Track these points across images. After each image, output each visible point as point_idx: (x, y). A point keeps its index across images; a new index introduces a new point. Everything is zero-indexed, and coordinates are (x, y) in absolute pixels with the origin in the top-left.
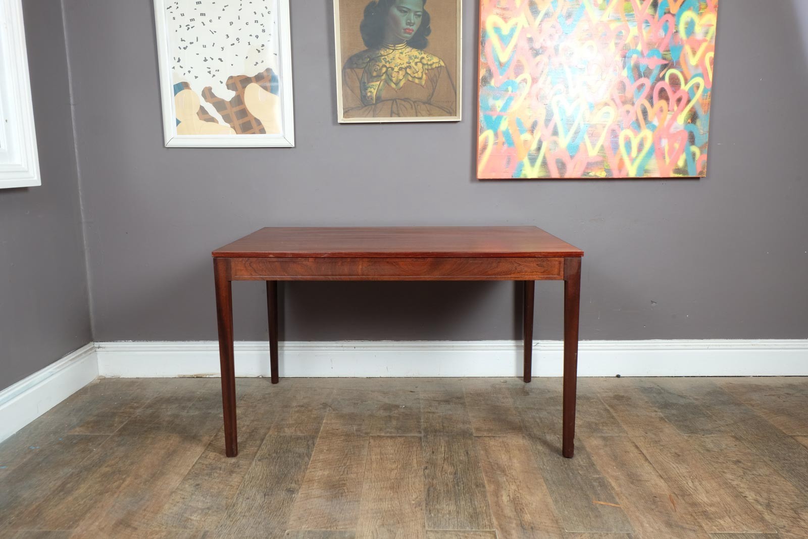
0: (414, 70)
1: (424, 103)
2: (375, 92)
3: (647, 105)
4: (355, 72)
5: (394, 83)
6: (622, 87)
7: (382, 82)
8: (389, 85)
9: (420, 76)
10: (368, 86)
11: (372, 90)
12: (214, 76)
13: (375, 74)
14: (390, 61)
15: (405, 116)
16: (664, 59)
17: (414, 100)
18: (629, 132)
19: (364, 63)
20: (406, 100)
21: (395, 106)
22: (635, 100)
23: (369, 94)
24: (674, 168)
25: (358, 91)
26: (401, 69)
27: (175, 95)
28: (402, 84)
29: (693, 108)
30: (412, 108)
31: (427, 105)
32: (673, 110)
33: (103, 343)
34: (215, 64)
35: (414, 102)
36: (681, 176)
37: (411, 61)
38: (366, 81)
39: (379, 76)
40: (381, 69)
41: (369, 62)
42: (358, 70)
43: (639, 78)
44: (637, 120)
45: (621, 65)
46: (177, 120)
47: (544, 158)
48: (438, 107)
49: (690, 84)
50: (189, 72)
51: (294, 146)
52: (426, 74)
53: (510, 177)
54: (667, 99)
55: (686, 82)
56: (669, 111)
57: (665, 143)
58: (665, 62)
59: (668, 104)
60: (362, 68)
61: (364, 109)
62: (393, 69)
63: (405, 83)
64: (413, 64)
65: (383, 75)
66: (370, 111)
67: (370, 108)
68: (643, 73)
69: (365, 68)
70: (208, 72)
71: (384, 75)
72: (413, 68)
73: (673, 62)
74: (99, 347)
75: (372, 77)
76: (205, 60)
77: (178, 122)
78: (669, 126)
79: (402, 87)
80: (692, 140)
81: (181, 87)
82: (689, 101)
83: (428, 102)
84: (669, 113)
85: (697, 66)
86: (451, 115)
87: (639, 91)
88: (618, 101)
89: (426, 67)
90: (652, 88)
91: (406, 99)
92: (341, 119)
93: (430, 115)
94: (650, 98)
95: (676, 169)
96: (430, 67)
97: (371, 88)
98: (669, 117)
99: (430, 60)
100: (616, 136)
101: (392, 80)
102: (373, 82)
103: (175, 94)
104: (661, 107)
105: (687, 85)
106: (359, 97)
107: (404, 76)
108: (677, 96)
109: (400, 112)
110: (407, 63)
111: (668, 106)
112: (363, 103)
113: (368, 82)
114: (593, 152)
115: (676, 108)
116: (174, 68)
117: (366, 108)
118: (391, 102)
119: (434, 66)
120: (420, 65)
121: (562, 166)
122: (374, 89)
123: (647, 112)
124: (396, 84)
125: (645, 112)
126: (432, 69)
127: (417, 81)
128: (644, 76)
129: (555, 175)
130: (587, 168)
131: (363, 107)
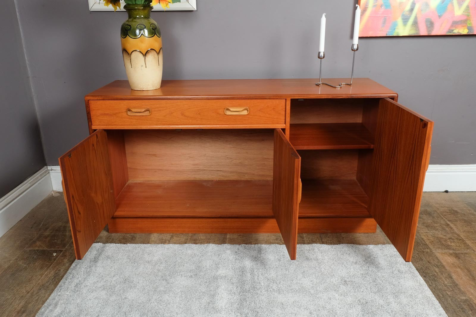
33: (55, 167)
47: (416, 18)
51: (196, 9)
53: (385, 35)
74: (52, 170)
114: (459, 12)
121: (431, 24)
129: (423, 32)
130: (452, 26)
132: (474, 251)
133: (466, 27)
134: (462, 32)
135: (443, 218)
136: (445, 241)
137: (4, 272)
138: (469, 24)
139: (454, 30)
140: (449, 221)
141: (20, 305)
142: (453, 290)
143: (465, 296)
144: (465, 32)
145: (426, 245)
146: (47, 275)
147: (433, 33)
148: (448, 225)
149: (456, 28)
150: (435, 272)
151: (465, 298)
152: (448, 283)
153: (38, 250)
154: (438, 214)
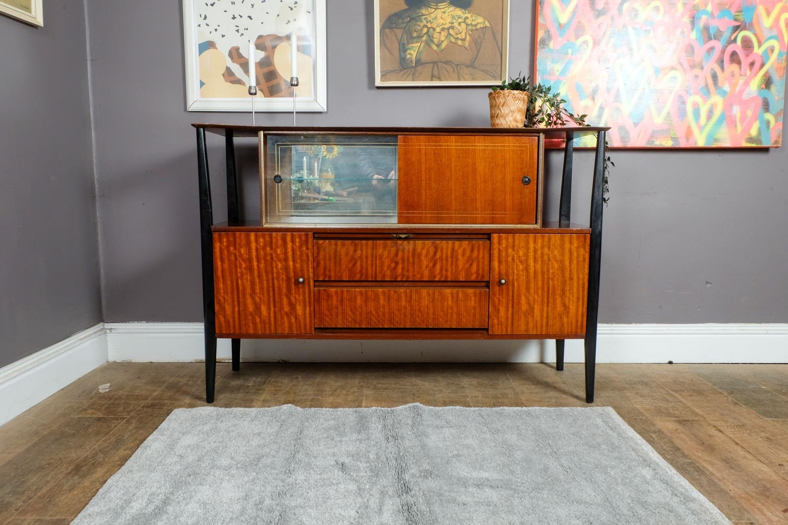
0: (457, 30)
1: (467, 66)
2: (414, 54)
3: (717, 69)
4: (394, 33)
5: (436, 45)
6: (690, 49)
7: (423, 44)
8: (429, 46)
9: (464, 37)
10: (407, 47)
11: (412, 52)
12: (242, 34)
13: (415, 35)
14: (432, 21)
15: (446, 80)
16: (736, 20)
17: (457, 63)
18: (698, 99)
19: (404, 23)
20: (446, 63)
21: (436, 69)
22: (704, 64)
23: (408, 56)
24: (747, 137)
25: (396, 53)
26: (443, 29)
27: (199, 55)
28: (443, 45)
29: (767, 73)
30: (454, 71)
31: (470, 68)
32: (746, 74)
33: (114, 325)
34: (244, 23)
35: (457, 65)
36: (754, 145)
37: (454, 21)
38: (405, 42)
39: (420, 37)
40: (421, 30)
41: (409, 21)
42: (397, 31)
43: (709, 41)
44: (707, 85)
45: (689, 26)
46: (201, 81)
48: (483, 71)
49: (765, 46)
50: (216, 30)
51: (326, 110)
52: (470, 35)
54: (739, 63)
55: (760, 44)
56: (741, 75)
57: (736, 110)
58: (738, 24)
59: (740, 68)
60: (402, 28)
61: (402, 73)
62: (434, 29)
63: (447, 45)
64: (456, 25)
65: (423, 36)
66: (408, 75)
67: (410, 71)
68: (714, 36)
69: (404, 28)
70: (236, 31)
71: (425, 36)
72: (455, 29)
73: (746, 24)
74: (109, 329)
75: (412, 38)
76: (234, 18)
77: (202, 84)
78: (741, 92)
79: (443, 50)
80: (766, 107)
81: (207, 46)
82: (763, 65)
83: (472, 65)
84: (741, 78)
85: (771, 28)
86: (496, 80)
87: (709, 55)
88: (686, 65)
89: (470, 27)
90: (723, 52)
91: (449, 61)
92: (378, 83)
93: (473, 79)
94: (721, 62)
95: (749, 138)
96: (474, 28)
97: (411, 50)
98: (741, 82)
99: (475, 20)
100: (684, 103)
101: (433, 42)
102: (412, 43)
103: (200, 53)
104: (733, 72)
105: (761, 48)
106: (398, 59)
107: (446, 37)
108: (750, 60)
109: (442, 76)
110: (449, 23)
111: (740, 71)
112: (402, 67)
113: (408, 44)
114: (658, 120)
115: (748, 73)
116: (199, 26)
117: (406, 71)
118: (432, 65)
119: (478, 27)
120: (463, 25)
121: (625, 133)
122: (413, 51)
123: (717, 77)
124: (438, 46)
125: (715, 77)
126: (477, 30)
127: (460, 42)
128: (715, 38)
129: (617, 144)
130: (652, 136)
131: (402, 71)
132: (705, 418)
133: (670, 138)
134: (666, 144)
135: (664, 388)
136: (666, 409)
137: (42, 438)
138: (673, 134)
139: (655, 142)
140: (672, 391)
141: (69, 468)
142: (674, 454)
143: (690, 459)
145: (641, 413)
146: (105, 441)
147: (630, 145)
148: (672, 394)
149: (657, 138)
150: (651, 437)
151: (689, 461)
152: (668, 447)
153: (90, 418)
154: (659, 384)
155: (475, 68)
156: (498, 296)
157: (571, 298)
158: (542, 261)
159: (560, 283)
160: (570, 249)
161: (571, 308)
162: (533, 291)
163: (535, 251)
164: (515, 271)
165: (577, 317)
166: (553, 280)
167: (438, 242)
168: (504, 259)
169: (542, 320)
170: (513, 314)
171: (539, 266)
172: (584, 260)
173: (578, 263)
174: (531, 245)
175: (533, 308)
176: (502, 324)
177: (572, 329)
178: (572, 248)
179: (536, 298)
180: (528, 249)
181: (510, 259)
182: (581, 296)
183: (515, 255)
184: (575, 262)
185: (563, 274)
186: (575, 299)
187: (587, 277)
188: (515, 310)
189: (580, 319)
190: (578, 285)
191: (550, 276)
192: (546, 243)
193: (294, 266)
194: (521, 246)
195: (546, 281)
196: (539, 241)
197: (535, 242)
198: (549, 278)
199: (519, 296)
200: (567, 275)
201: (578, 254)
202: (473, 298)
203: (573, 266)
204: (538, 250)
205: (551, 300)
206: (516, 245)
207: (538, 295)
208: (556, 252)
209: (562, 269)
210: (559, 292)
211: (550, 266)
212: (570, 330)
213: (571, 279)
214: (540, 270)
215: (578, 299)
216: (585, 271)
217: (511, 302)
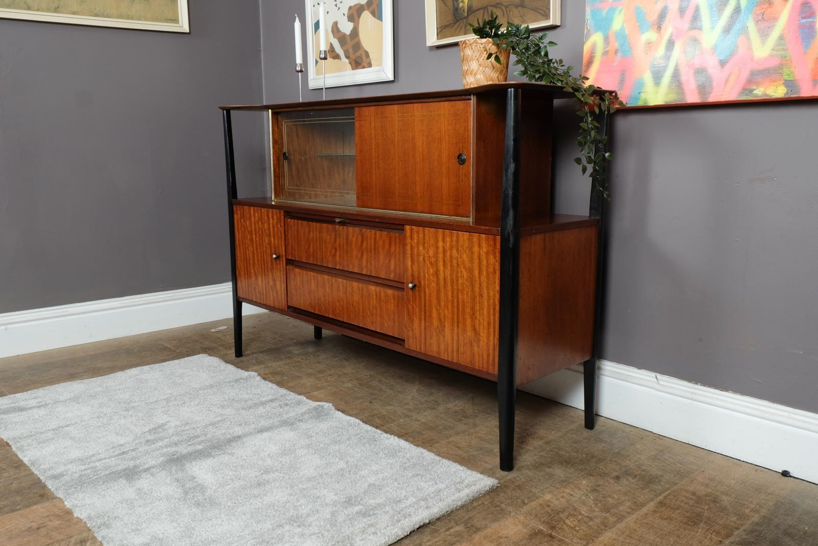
1: (517, 6)
12: (339, 8)
17: (506, 4)
21: (486, 15)
23: (461, 5)
27: (315, 34)
30: (504, 15)
31: (520, 8)
35: (506, 7)
46: (316, 60)
48: (533, 10)
51: (393, 79)
61: (456, 26)
66: (461, 29)
67: (462, 24)
70: (335, 5)
77: (317, 62)
83: (521, 4)
86: (546, 19)
91: (497, 4)
92: (429, 42)
103: (315, 32)
106: (452, 10)
112: (456, 19)
116: (314, 6)
117: (458, 23)
118: (482, 11)
131: (455, 23)
133: (782, 82)
134: (773, 94)
138: (788, 75)
139: (754, 90)
144: (779, 92)
149: (758, 84)
155: (525, 7)
156: (411, 303)
157: (482, 322)
158: (452, 266)
159: (470, 300)
160: (479, 254)
161: (481, 334)
162: (443, 304)
163: (444, 252)
164: (426, 275)
165: (488, 350)
166: (463, 294)
167: (364, 230)
168: (416, 259)
169: (453, 343)
170: (425, 328)
171: (448, 272)
172: (495, 272)
173: (488, 274)
174: (441, 244)
175: (444, 326)
176: (416, 338)
177: (483, 364)
178: (481, 252)
179: (447, 313)
180: (437, 248)
181: (421, 259)
182: (492, 321)
183: (426, 255)
184: (485, 273)
185: (472, 286)
186: (486, 324)
187: (498, 296)
188: (427, 324)
189: (491, 352)
190: (489, 306)
191: (460, 288)
192: (454, 243)
193: (274, 243)
194: (431, 245)
195: (455, 294)
196: (448, 239)
197: (444, 241)
198: (458, 289)
199: (430, 306)
200: (477, 289)
201: (487, 262)
202: (392, 301)
203: (482, 278)
204: (447, 251)
205: (461, 319)
206: (426, 241)
207: (448, 310)
208: (465, 256)
209: (471, 279)
210: (468, 310)
211: (460, 274)
212: (481, 365)
213: (481, 296)
214: (449, 277)
215: (489, 324)
216: (495, 287)
217: (423, 313)
